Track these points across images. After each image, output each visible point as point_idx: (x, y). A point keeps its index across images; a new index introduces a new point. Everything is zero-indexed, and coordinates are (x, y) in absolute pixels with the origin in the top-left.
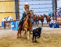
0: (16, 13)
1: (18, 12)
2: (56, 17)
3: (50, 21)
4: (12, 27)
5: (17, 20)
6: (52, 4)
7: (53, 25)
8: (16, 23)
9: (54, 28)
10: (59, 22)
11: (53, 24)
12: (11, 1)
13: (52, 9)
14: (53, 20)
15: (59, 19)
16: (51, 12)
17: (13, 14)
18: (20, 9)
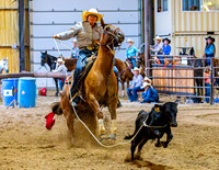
0: (19, 48)
1: (28, 48)
2: (151, 66)
3: (131, 79)
4: (5, 95)
5: (24, 72)
6: (140, 23)
7: (141, 93)
8: (20, 82)
9: (144, 102)
10: (161, 82)
11: (139, 89)
12: (6, 10)
13: (137, 40)
14: (140, 76)
15: (159, 72)
16: (135, 51)
17: (11, 53)
18: (32, 37)
